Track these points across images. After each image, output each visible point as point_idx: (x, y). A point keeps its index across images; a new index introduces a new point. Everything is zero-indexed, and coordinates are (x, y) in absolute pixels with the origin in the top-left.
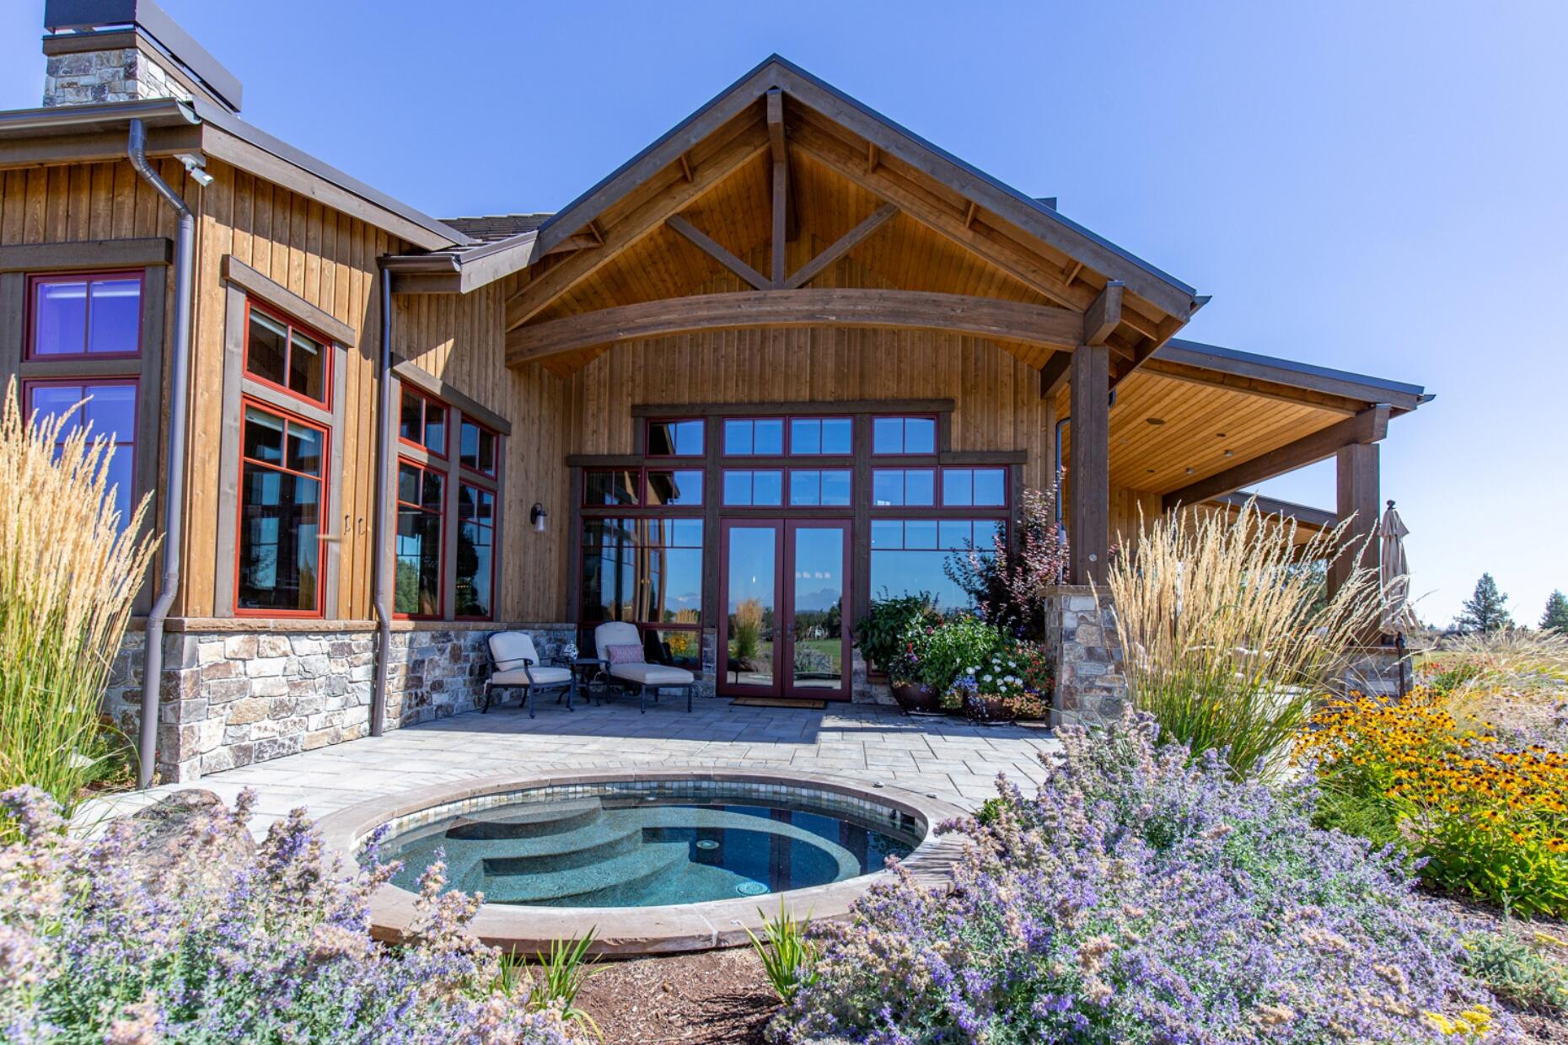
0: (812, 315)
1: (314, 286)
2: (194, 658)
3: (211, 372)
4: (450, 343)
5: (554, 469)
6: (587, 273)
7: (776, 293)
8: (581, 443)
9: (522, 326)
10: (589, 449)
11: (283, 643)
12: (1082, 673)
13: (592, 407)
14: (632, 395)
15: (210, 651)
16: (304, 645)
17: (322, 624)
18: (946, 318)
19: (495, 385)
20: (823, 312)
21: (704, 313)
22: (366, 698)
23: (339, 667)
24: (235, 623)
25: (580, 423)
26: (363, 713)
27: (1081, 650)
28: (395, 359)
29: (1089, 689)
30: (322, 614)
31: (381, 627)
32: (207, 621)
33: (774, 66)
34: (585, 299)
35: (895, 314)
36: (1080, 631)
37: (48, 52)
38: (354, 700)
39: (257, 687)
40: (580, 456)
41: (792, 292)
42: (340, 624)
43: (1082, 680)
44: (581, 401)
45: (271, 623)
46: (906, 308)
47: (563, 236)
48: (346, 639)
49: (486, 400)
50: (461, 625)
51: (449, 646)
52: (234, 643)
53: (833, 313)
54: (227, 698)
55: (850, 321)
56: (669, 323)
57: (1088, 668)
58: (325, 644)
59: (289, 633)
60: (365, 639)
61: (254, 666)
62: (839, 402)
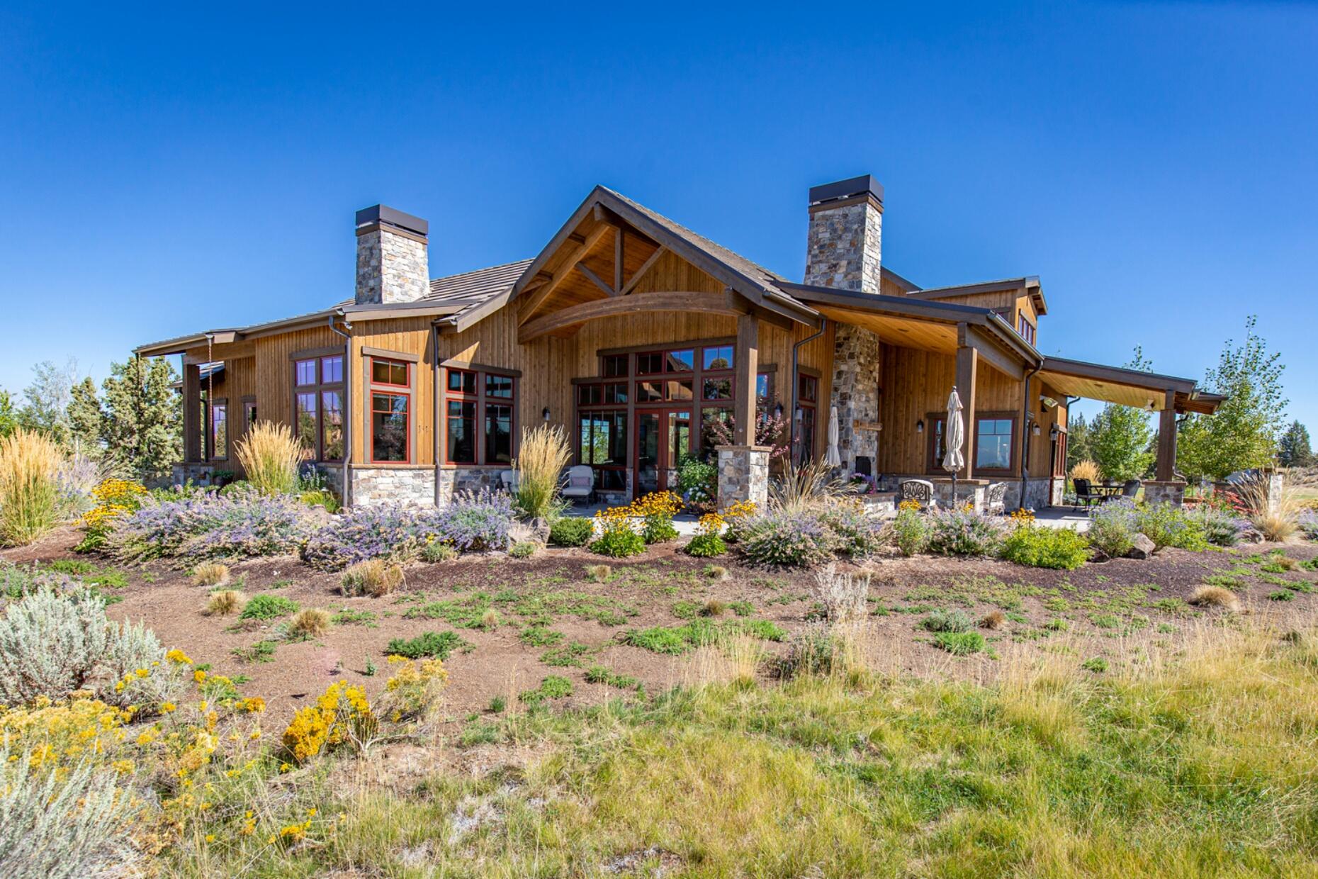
0: (630, 309)
1: (400, 344)
2: (356, 477)
3: (359, 386)
4: (477, 344)
5: (563, 387)
6: (547, 295)
7: (616, 298)
8: (577, 374)
9: (525, 323)
10: (580, 375)
11: (392, 473)
12: (726, 490)
13: (581, 352)
14: (597, 344)
15: (362, 474)
16: (400, 473)
17: (408, 466)
18: (685, 305)
19: (510, 355)
20: (635, 306)
21: (589, 311)
22: (433, 494)
23: (418, 482)
24: (370, 465)
25: (577, 361)
26: (432, 500)
27: (726, 479)
28: (440, 361)
29: (729, 499)
30: (409, 463)
31: (437, 467)
32: (362, 465)
33: (598, 192)
34: (552, 305)
35: (664, 305)
36: (726, 469)
37: (358, 235)
38: (425, 494)
39: (381, 487)
40: (577, 379)
41: (622, 297)
42: (417, 466)
43: (726, 494)
44: (577, 350)
45: (385, 466)
46: (667, 301)
47: (524, 286)
48: (421, 472)
49: (504, 363)
50: (488, 467)
51: (481, 476)
52: (372, 472)
53: (639, 306)
54: (369, 489)
55: (645, 310)
56: (576, 317)
57: (729, 488)
58: (411, 473)
59: (394, 469)
60: (432, 472)
61: (380, 480)
62: (688, 341)
